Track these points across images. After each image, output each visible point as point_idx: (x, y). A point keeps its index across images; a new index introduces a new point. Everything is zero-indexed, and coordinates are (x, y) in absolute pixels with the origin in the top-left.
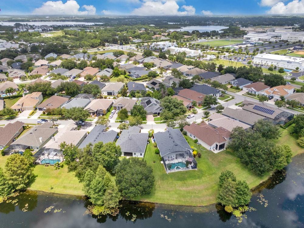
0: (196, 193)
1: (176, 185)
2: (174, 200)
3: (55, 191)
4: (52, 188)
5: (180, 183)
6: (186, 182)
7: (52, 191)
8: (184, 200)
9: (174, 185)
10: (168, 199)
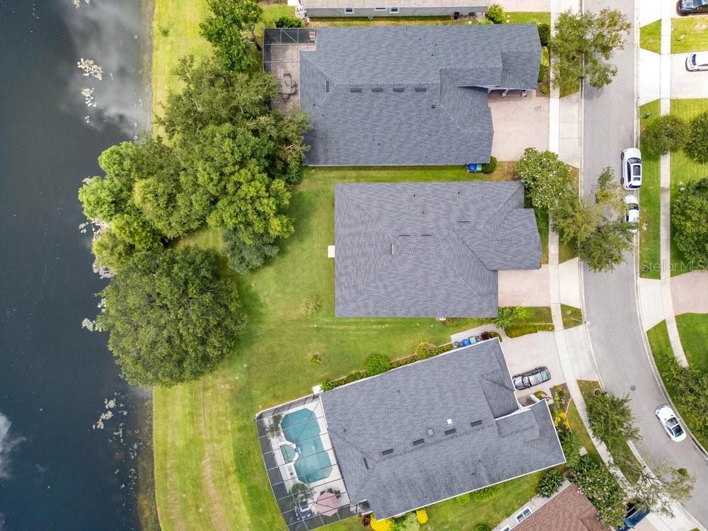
0: (197, 507)
1: (219, 442)
2: (166, 435)
3: (157, 49)
4: (165, 33)
5: (228, 456)
6: (233, 478)
7: (158, 40)
8: (168, 467)
9: (216, 436)
10: (166, 417)
